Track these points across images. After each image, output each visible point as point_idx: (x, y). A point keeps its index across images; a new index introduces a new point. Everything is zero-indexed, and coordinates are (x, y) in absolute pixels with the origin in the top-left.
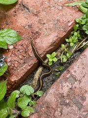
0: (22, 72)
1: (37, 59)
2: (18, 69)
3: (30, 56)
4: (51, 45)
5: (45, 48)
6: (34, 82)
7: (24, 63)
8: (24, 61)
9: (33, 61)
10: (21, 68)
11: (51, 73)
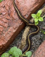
0: (8, 35)
1: (22, 21)
2: (3, 33)
3: (14, 19)
4: (35, 4)
5: (29, 8)
6: (22, 42)
7: (9, 26)
8: (9, 24)
9: (18, 24)
10: (6, 32)
11: (39, 31)
